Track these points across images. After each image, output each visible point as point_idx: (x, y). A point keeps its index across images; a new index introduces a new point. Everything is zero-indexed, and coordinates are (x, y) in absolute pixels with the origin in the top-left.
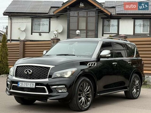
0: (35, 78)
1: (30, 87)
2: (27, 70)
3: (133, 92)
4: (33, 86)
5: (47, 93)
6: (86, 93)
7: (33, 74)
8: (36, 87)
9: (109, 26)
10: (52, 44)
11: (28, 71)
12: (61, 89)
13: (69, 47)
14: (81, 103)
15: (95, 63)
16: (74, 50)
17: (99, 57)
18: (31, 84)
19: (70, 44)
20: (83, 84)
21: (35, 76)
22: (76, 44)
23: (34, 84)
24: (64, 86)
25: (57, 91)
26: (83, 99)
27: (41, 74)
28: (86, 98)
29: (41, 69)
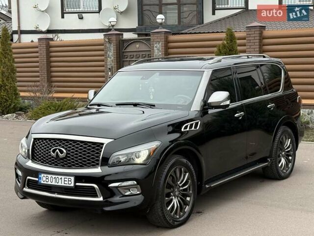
0: (74, 165)
1: (63, 184)
2: (56, 149)
3: (280, 165)
4: (70, 182)
5: (101, 199)
6: (181, 188)
7: (69, 157)
8: (75, 186)
10: (108, 45)
11: (58, 150)
12: (128, 188)
13: (141, 85)
14: (171, 212)
15: (198, 123)
16: (153, 90)
17: (206, 106)
18: (66, 179)
19: (144, 77)
20: (175, 172)
21: (73, 162)
22: (156, 77)
23: (73, 178)
24: (135, 183)
25: (121, 194)
26: (175, 201)
27: (84, 158)
28: (181, 198)
29: (85, 148)
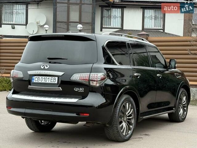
9: (110, 17)
